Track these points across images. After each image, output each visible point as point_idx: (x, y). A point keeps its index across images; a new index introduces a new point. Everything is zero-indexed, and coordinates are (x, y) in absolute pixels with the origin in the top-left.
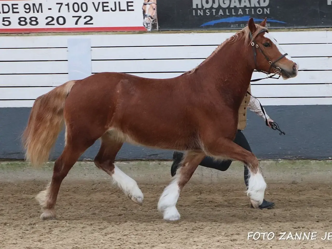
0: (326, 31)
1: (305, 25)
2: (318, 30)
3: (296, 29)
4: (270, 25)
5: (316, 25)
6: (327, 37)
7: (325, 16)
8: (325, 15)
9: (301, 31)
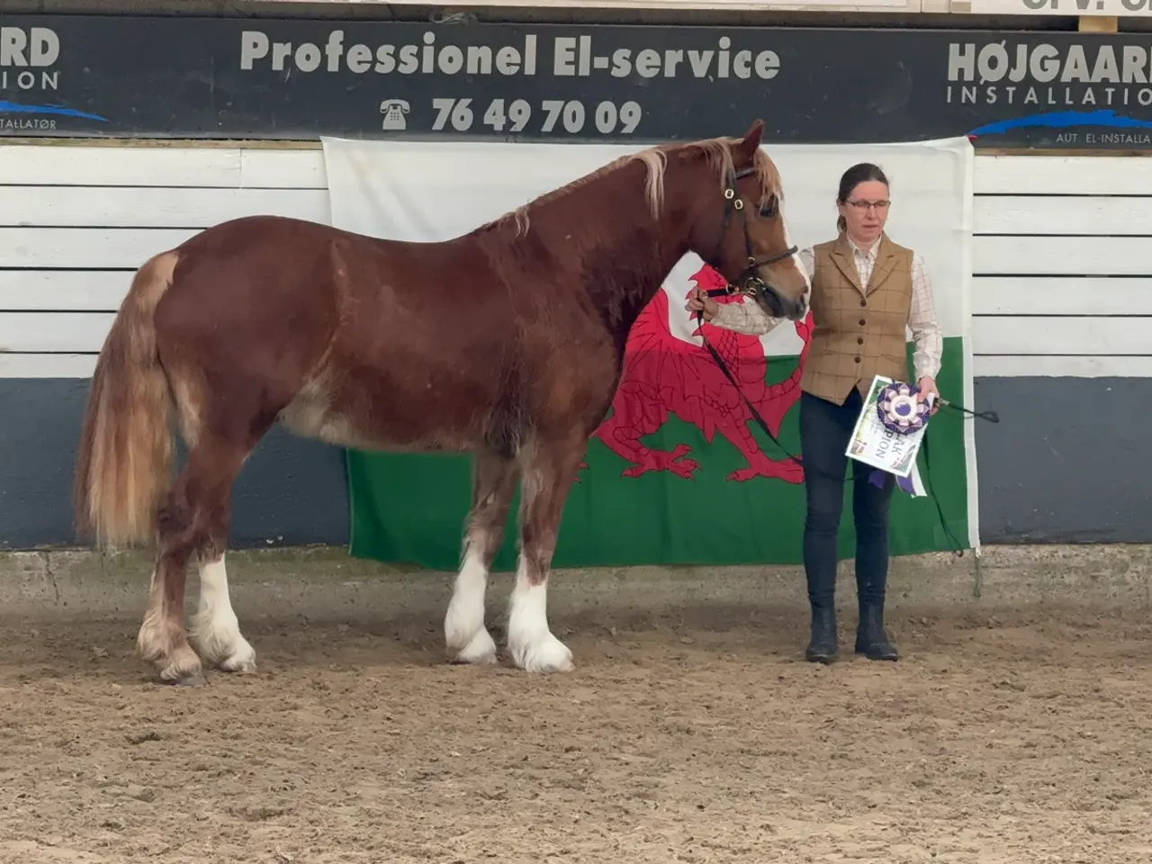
0: (239, 150)
1: (167, 130)
2: (216, 144)
3: (145, 142)
4: (55, 126)
5: (200, 130)
6: (240, 168)
7: (229, 104)
8: (229, 101)
9: (164, 146)
